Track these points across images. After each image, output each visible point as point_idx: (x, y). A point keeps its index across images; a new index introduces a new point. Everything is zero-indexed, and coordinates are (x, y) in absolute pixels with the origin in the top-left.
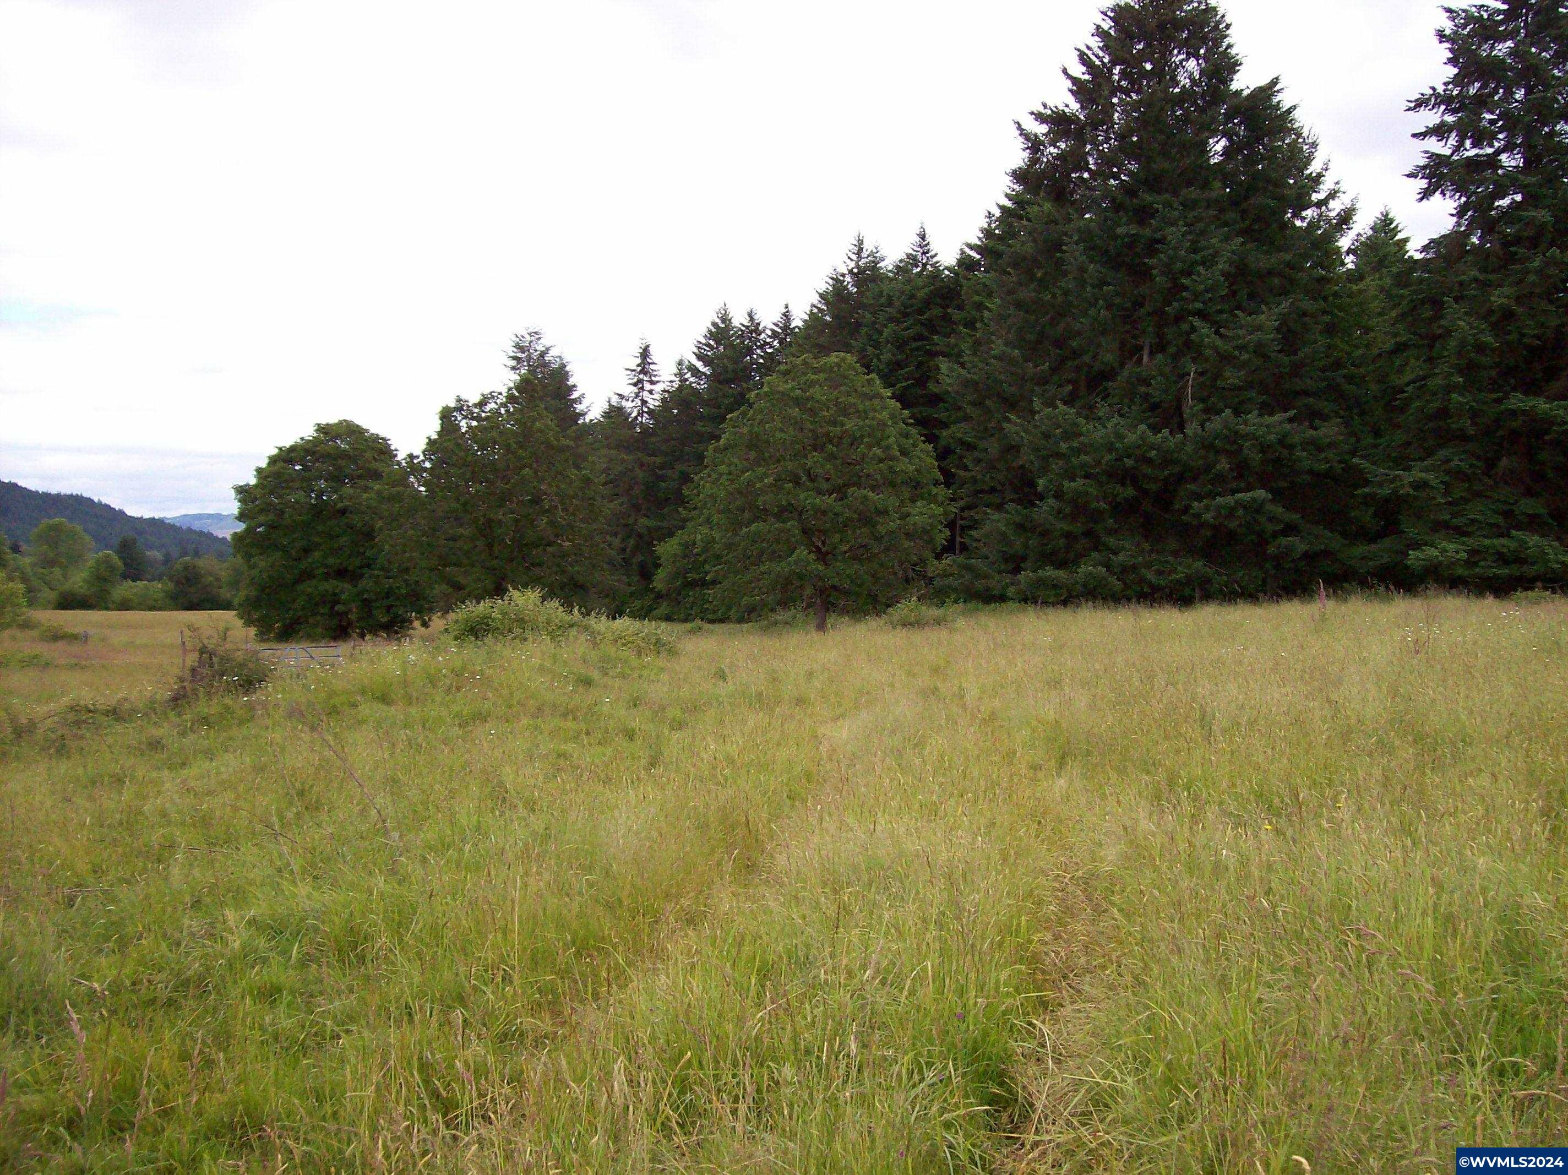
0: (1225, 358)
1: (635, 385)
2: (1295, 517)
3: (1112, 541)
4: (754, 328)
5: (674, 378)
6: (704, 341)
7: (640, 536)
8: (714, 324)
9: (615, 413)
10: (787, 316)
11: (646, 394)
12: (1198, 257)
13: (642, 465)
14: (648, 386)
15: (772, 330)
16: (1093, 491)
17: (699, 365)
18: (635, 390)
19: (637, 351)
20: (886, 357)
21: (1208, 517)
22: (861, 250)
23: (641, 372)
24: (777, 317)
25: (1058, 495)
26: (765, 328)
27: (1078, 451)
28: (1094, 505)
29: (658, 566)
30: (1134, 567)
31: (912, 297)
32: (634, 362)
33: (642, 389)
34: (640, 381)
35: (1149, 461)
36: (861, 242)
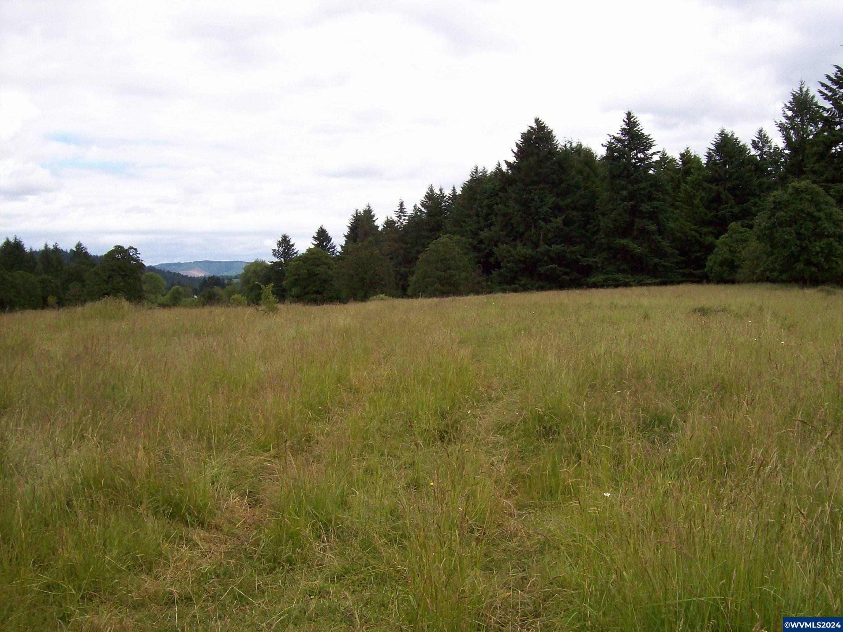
0: (549, 231)
1: (398, 217)
2: (568, 270)
3: (520, 278)
4: (442, 196)
5: (412, 212)
6: (424, 200)
7: (402, 275)
8: (428, 193)
9: (389, 223)
10: (454, 190)
11: (402, 220)
12: (543, 203)
13: (402, 248)
14: (403, 217)
15: (449, 197)
16: (514, 266)
17: (422, 209)
18: (398, 219)
19: (398, 204)
20: (484, 211)
21: (542, 272)
22: (477, 171)
23: (400, 212)
24: (450, 192)
25: (506, 267)
26: (446, 196)
27: (510, 256)
28: (515, 269)
29: (409, 286)
30: (526, 284)
31: (494, 189)
32: (397, 209)
33: (401, 218)
34: (400, 216)
35: (527, 258)
36: (477, 168)
